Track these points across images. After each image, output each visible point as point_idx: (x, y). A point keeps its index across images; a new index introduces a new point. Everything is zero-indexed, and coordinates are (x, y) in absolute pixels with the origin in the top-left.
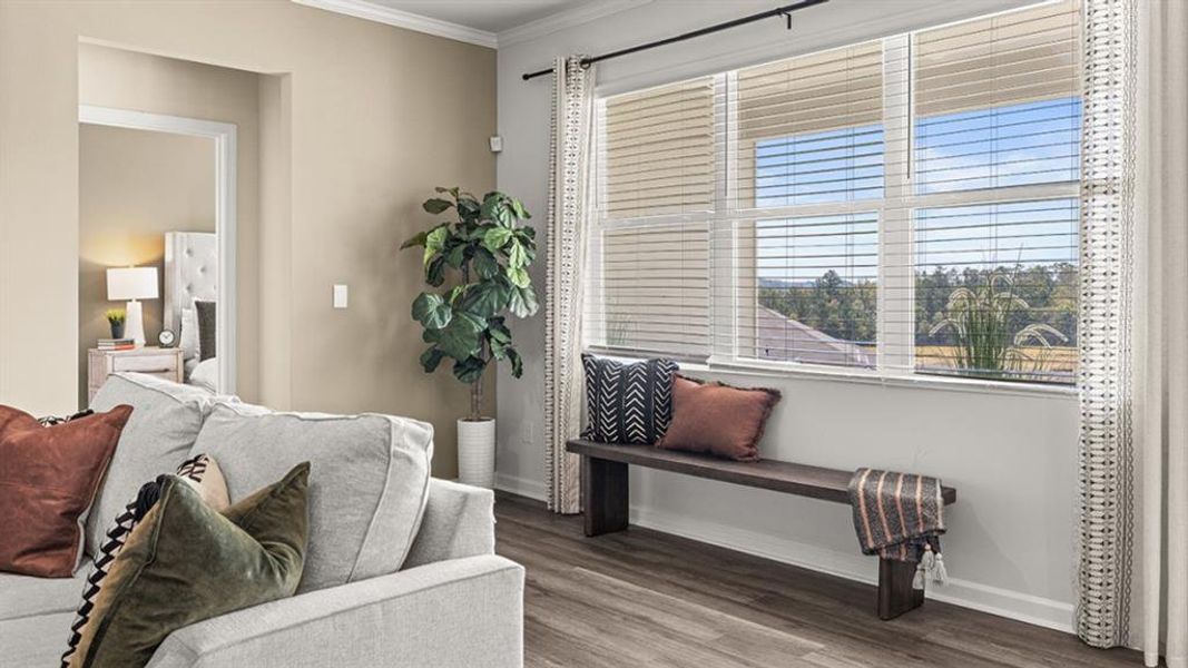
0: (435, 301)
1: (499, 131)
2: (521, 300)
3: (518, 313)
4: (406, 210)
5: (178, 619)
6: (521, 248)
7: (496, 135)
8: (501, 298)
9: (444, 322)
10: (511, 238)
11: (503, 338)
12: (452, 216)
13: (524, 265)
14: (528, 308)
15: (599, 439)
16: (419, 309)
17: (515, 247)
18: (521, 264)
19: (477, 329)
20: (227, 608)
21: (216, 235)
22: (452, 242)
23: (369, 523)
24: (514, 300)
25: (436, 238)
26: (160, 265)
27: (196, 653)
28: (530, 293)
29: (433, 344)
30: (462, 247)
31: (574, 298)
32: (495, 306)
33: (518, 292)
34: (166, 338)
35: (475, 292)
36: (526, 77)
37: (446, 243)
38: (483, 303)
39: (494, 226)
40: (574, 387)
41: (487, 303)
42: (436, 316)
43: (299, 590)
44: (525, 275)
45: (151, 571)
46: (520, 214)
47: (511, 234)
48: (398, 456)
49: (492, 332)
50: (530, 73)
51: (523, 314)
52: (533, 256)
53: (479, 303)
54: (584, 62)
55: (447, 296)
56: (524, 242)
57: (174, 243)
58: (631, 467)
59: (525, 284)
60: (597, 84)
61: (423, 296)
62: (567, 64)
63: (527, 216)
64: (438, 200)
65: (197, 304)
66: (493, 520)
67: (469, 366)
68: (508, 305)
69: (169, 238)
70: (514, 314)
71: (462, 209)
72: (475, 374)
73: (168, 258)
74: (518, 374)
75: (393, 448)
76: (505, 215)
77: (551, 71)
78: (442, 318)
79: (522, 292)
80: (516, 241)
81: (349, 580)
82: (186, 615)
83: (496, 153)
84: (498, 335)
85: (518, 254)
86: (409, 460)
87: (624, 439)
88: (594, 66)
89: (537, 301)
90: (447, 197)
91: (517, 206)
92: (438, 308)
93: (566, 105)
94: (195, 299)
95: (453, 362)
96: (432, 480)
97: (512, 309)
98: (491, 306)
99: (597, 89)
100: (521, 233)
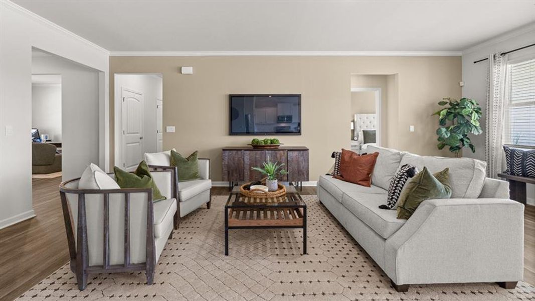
0: (444, 130)
1: (463, 80)
2: (476, 130)
3: (475, 133)
4: (432, 105)
5: (426, 197)
6: (476, 114)
7: (461, 81)
8: (468, 129)
9: (447, 136)
10: (472, 111)
11: (468, 141)
12: (448, 106)
13: (477, 119)
14: (478, 132)
15: (513, 174)
16: (438, 132)
17: (473, 114)
18: (476, 118)
19: (459, 138)
20: (438, 197)
21: (376, 115)
22: (449, 113)
23: (469, 185)
24: (473, 129)
25: (444, 112)
26: (353, 121)
27: (435, 205)
28: (479, 128)
29: (441, 142)
30: (453, 114)
31: (498, 129)
32: (466, 131)
33: (474, 128)
34: (356, 138)
35: (458, 127)
36: (475, 62)
37: (447, 114)
38: (461, 131)
39: (465, 108)
40: (499, 157)
41: (463, 131)
42: (445, 134)
43: (451, 197)
44: (477, 122)
45: (420, 187)
46: (475, 104)
47: (472, 110)
48: (477, 169)
49: (464, 139)
50: (476, 61)
51: (476, 134)
52: (481, 116)
53: (459, 130)
54: (502, 54)
55: (447, 128)
56: (477, 112)
57: (357, 117)
58: (527, 184)
59: (478, 125)
60: (508, 60)
61: (440, 128)
62: (494, 56)
63: (478, 104)
64: (443, 102)
65: (363, 131)
66: (509, 190)
67: (455, 148)
68: (471, 131)
69: (355, 115)
70: (473, 133)
71: (451, 104)
72: (457, 151)
73: (355, 120)
74: (474, 152)
75: (475, 167)
76: (469, 104)
77: (487, 59)
78: (447, 134)
79: (476, 127)
80: (474, 112)
81: (463, 198)
82: (428, 197)
83: (462, 86)
84: (465, 140)
85: (475, 116)
86: (481, 170)
87: (525, 175)
88: (507, 55)
89: (482, 130)
90: (446, 101)
91: (473, 102)
92: (445, 132)
93: (494, 69)
94: (362, 129)
95: (450, 147)
96: (486, 178)
97: (472, 132)
98: (464, 131)
99: (508, 62)
100: (476, 110)
